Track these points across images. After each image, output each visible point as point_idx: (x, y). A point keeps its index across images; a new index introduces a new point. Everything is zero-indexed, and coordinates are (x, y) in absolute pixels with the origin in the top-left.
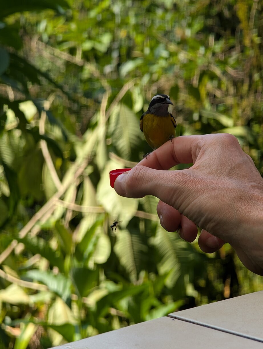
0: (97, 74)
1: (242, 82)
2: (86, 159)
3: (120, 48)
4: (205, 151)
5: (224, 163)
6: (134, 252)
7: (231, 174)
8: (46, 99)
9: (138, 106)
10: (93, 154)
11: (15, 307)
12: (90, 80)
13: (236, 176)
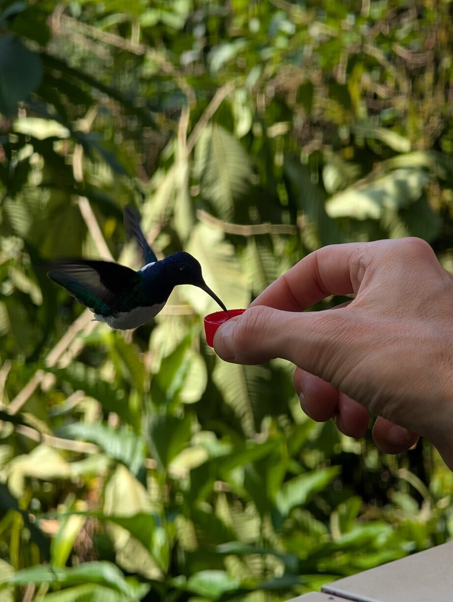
0: (169, 68)
1: (421, 70)
2: (157, 222)
3: (206, 20)
4: (373, 273)
5: (410, 293)
6: (246, 380)
7: (422, 312)
8: (83, 116)
9: (243, 126)
10: (168, 212)
11: (46, 483)
12: (158, 78)
13: (433, 316)
